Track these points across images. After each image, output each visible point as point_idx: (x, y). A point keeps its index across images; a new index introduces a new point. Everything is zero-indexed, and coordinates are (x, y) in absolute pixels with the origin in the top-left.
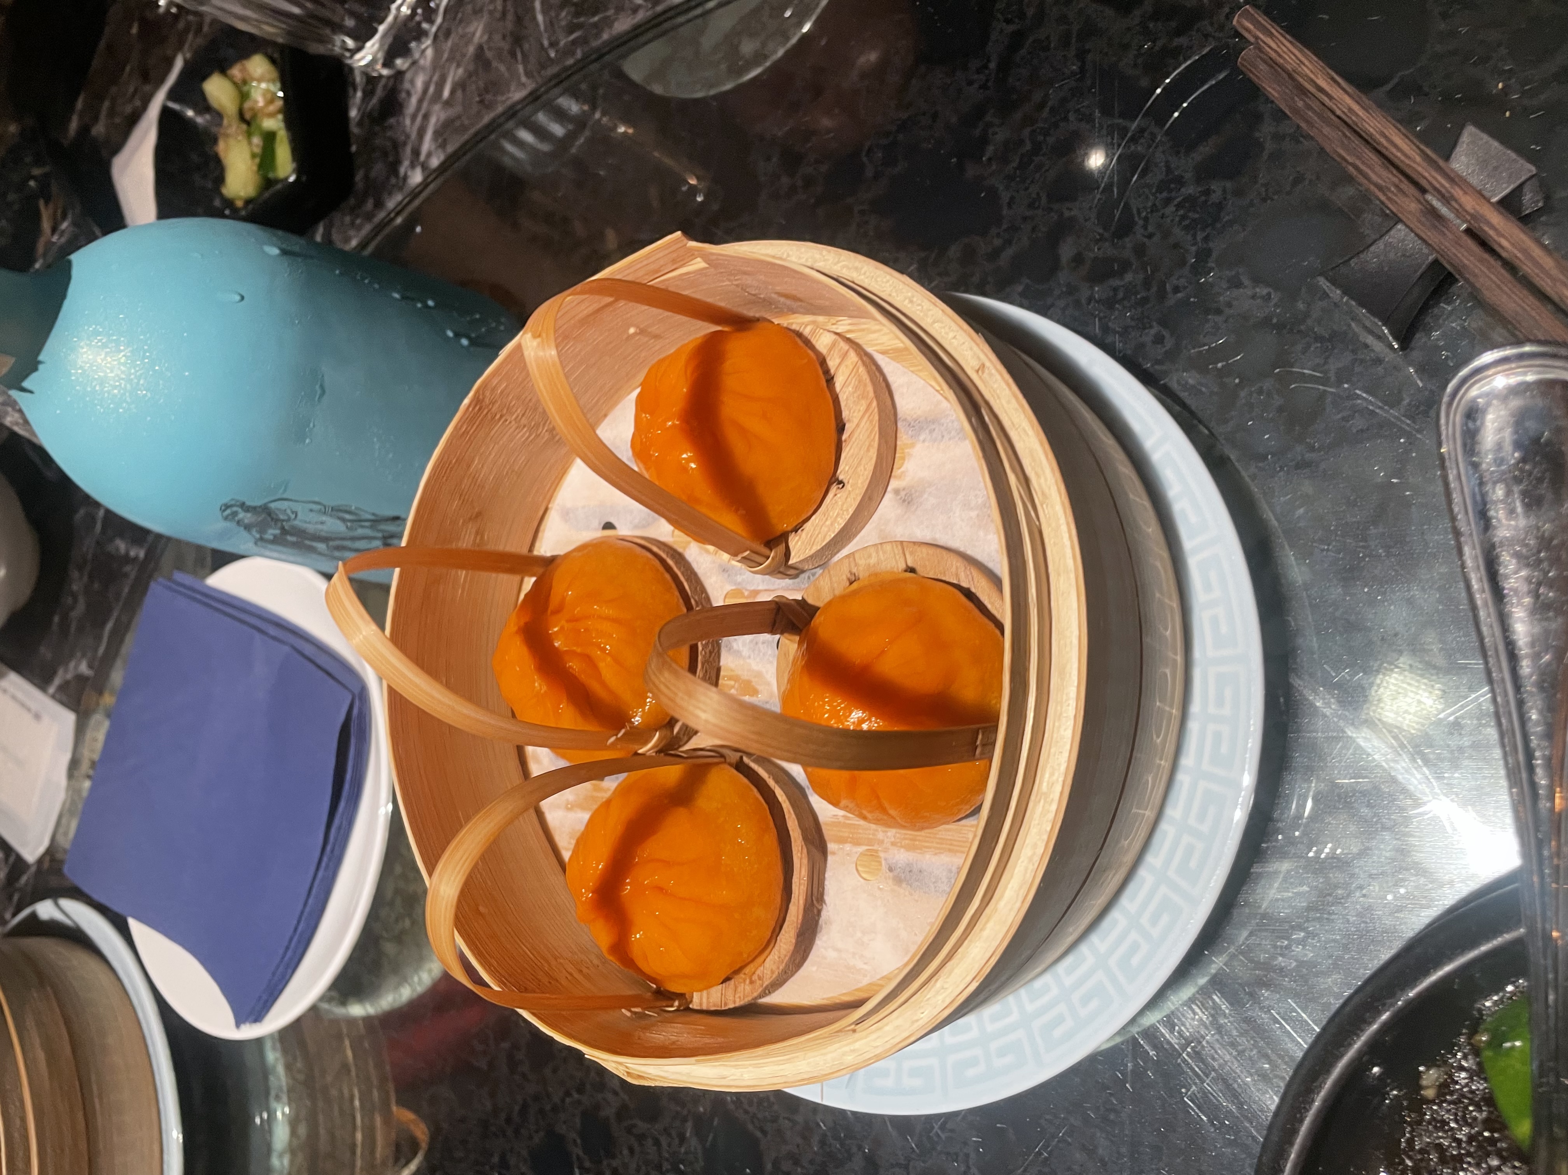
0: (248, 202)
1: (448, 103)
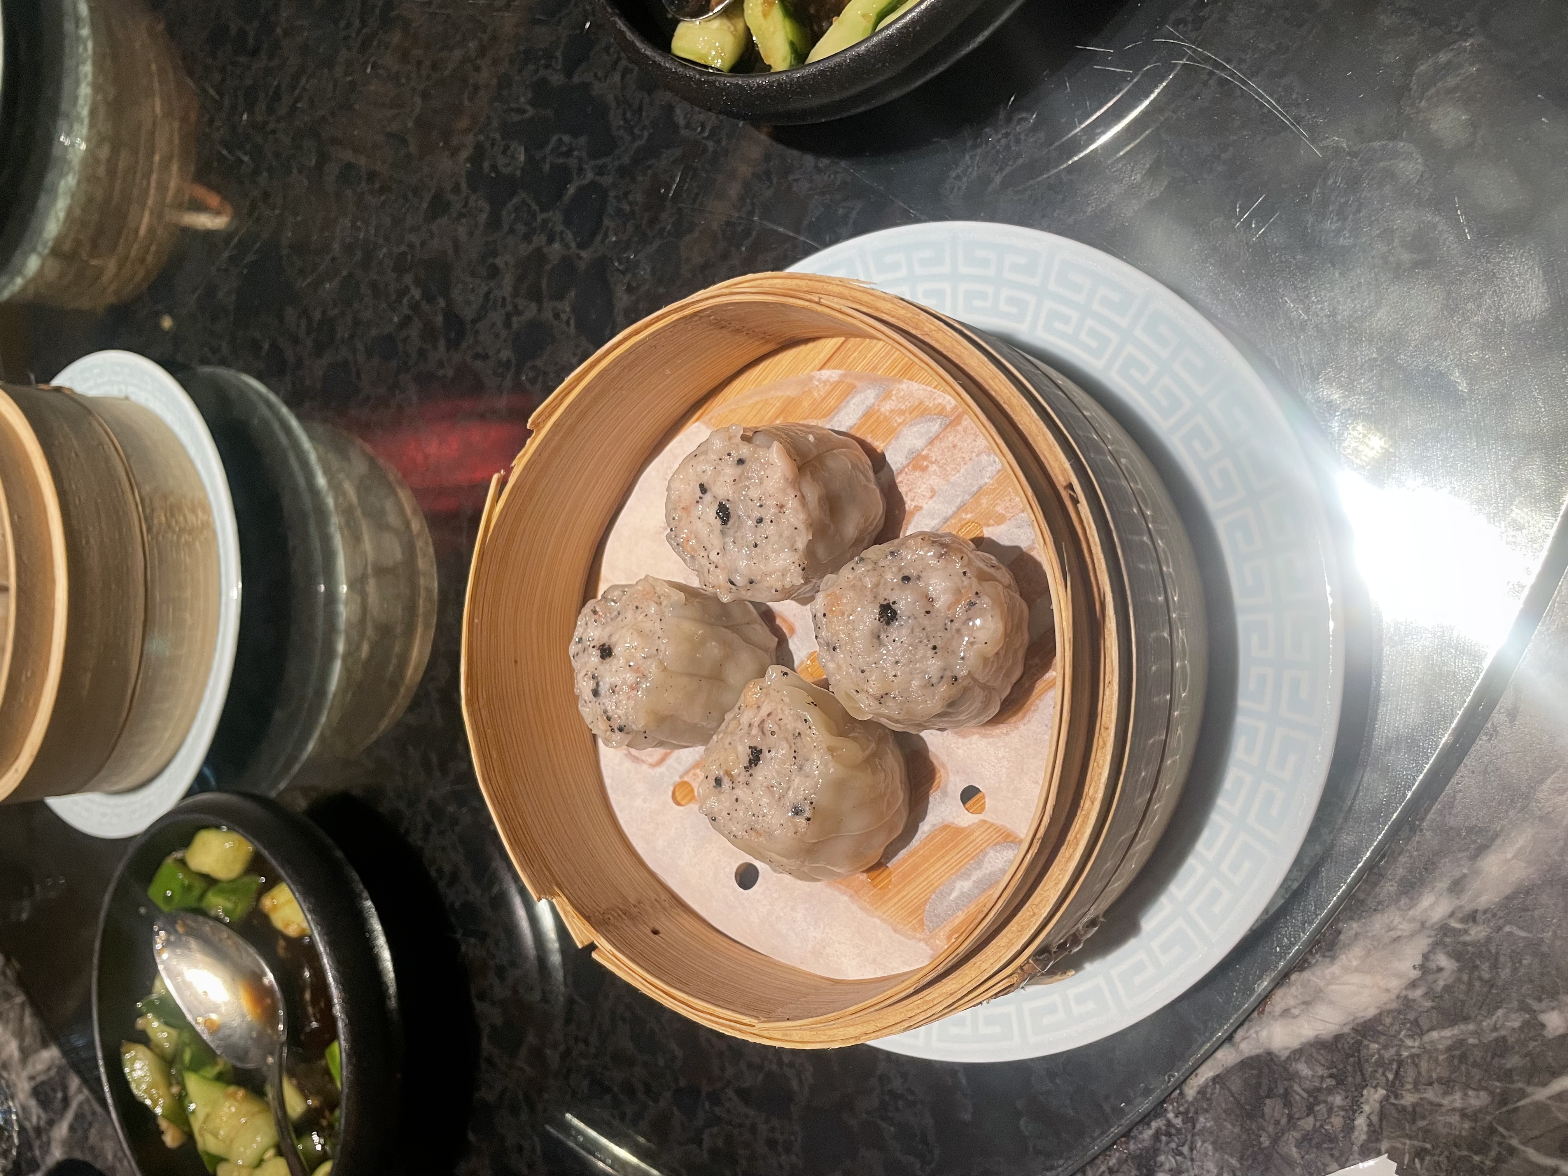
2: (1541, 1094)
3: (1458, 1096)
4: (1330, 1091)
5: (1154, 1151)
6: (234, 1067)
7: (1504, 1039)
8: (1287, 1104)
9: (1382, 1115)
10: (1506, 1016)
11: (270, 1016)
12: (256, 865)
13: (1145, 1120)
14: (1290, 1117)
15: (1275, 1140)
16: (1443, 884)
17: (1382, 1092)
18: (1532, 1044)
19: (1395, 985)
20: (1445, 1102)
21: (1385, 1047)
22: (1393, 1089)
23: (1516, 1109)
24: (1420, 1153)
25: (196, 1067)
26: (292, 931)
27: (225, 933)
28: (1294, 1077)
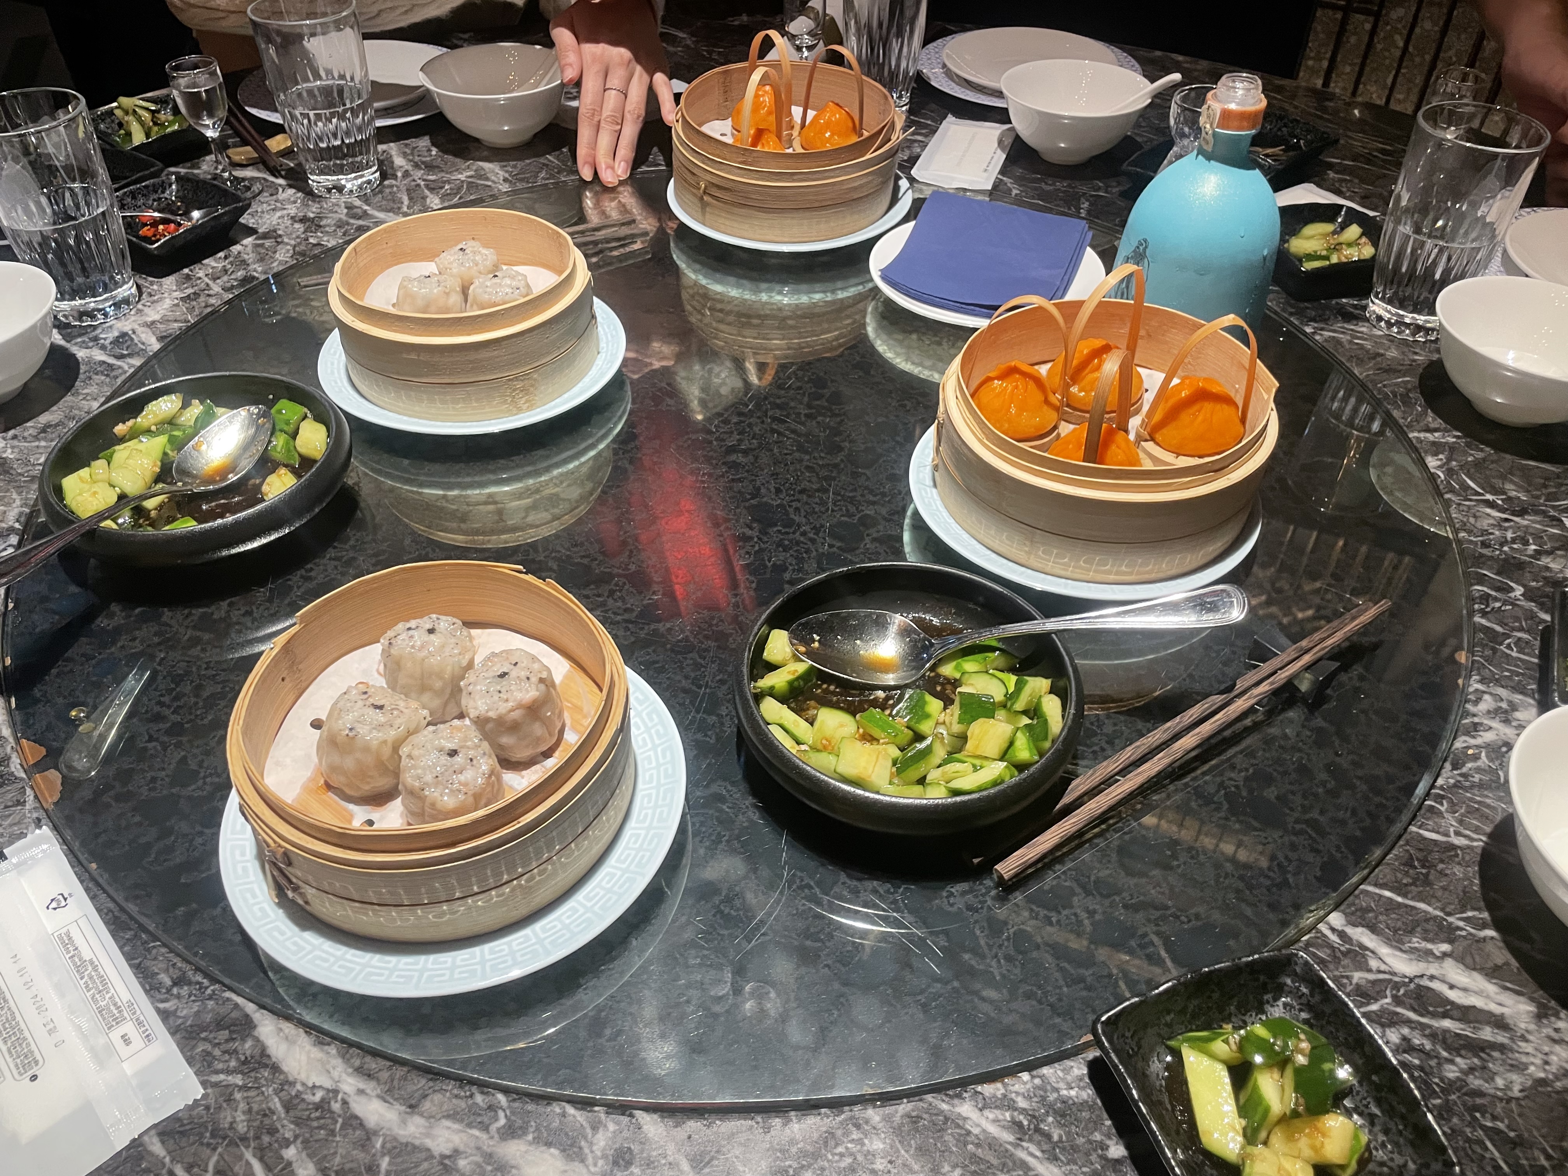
0: (1288, 250)
1: (1351, 342)
2: (249, 1155)
3: (243, 1118)
4: (238, 1059)
5: (189, 983)
6: (173, 462)
7: (278, 1131)
8: (227, 1041)
9: (227, 1086)
10: (290, 1130)
11: (210, 480)
12: (307, 462)
13: (206, 975)
14: (219, 1044)
15: (205, 1039)
16: (362, 1086)
17: (240, 1083)
18: (276, 1145)
19: (303, 1077)
20: (239, 1113)
21: (266, 1079)
22: (244, 1088)
23: (238, 1146)
24: (207, 1108)
25: (172, 440)
26: (265, 488)
27: (261, 449)
28: (243, 1040)
